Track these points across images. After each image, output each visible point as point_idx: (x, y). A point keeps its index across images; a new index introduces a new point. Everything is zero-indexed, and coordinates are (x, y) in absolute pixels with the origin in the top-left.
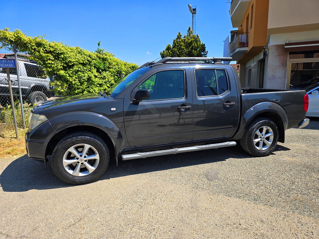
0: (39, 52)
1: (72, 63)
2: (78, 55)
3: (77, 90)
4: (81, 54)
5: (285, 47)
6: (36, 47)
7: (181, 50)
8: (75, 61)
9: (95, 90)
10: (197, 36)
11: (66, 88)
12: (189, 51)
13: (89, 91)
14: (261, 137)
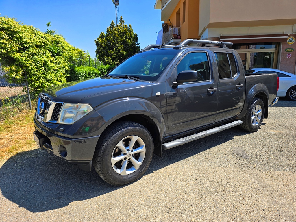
1: (28, 45)
2: (32, 35)
3: (32, 77)
4: (36, 35)
7: (116, 39)
8: (31, 42)
9: (51, 77)
10: (130, 26)
11: (22, 75)
12: (124, 40)
13: (45, 77)
14: (255, 115)
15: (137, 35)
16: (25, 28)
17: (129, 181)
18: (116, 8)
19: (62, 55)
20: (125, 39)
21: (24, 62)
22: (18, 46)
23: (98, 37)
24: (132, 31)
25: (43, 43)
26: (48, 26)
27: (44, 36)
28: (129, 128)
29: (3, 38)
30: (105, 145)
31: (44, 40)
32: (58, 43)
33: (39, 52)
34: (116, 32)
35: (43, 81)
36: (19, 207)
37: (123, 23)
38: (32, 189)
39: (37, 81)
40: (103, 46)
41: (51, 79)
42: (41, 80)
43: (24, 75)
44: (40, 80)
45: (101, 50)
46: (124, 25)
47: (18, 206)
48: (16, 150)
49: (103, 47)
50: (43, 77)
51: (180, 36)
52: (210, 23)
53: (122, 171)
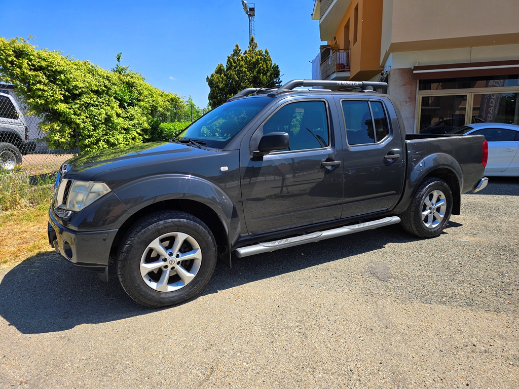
0: (20, 67)
1: (80, 90)
2: (87, 75)
3: (87, 140)
4: (93, 75)
5: (414, 72)
6: (15, 59)
7: (241, 75)
8: (84, 86)
9: (117, 139)
10: (266, 51)
11: (69, 136)
12: (255, 75)
13: (107, 140)
14: (430, 209)
15: (278, 66)
16: (76, 65)
17: (172, 302)
18: (250, 21)
19: (138, 104)
20: (257, 74)
21: (73, 116)
22: (63, 93)
23: (213, 72)
24: (270, 60)
25: (105, 86)
26: (118, 59)
27: (107, 76)
28: (170, 220)
29: (40, 82)
30: (129, 244)
31: (107, 82)
32: (132, 87)
33: (98, 102)
34: (243, 63)
35: (105, 146)
36: (9, 325)
37: (256, 47)
38: (36, 303)
39: (95, 146)
40: (220, 87)
41: (117, 143)
42: (101, 145)
43: (72, 136)
44: (99, 144)
45: (217, 94)
46: (257, 50)
47: (8, 323)
48: (39, 249)
49: (219, 89)
50: (104, 140)
51: (348, 67)
52: (392, 44)
53: (160, 285)
